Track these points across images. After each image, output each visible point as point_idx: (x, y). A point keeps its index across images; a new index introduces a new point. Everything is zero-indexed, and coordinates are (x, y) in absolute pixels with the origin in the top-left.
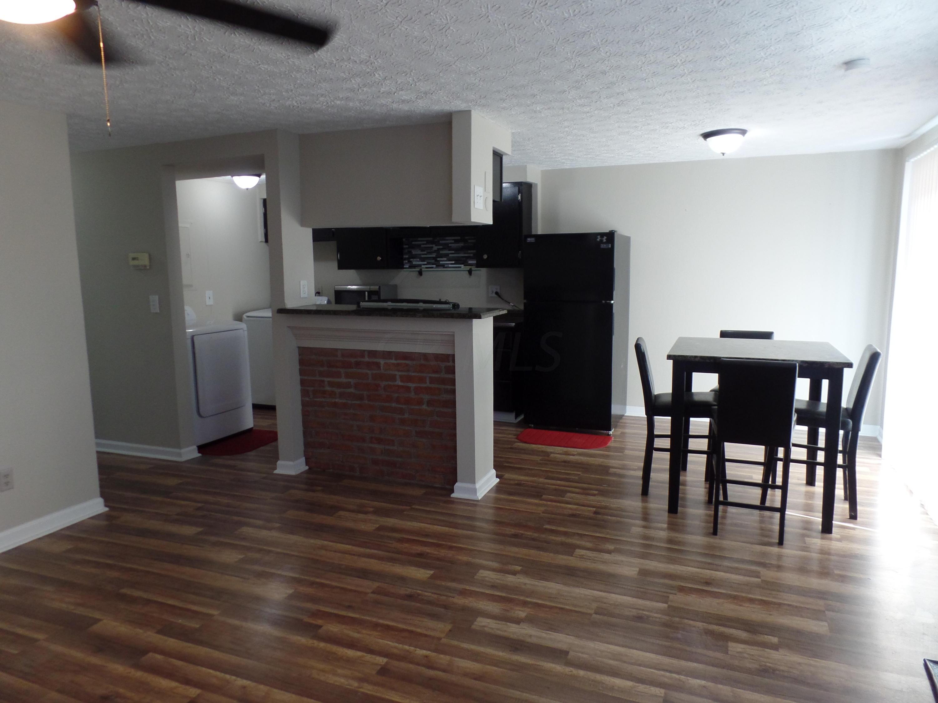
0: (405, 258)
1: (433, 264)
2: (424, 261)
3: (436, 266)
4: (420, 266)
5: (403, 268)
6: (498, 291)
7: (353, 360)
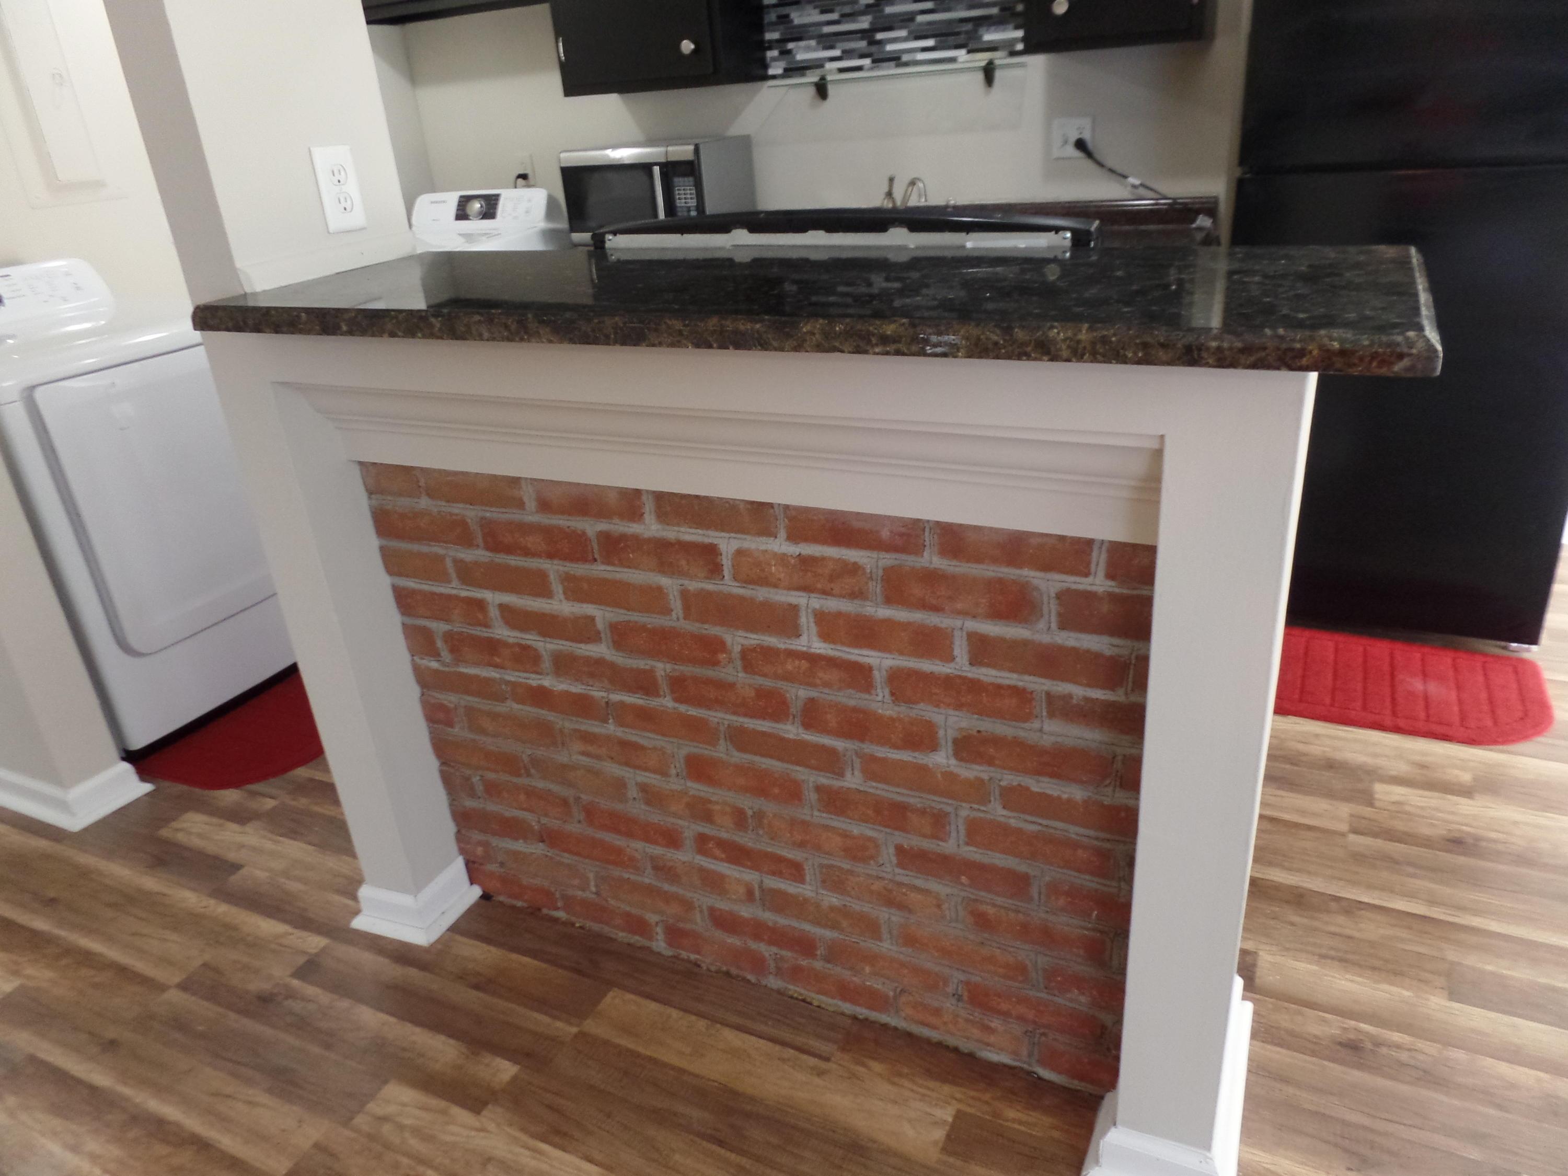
0: (770, 41)
1: (863, 56)
2: (832, 47)
3: (874, 61)
4: (818, 64)
5: (766, 78)
6: (1087, 136)
7: (591, 527)
